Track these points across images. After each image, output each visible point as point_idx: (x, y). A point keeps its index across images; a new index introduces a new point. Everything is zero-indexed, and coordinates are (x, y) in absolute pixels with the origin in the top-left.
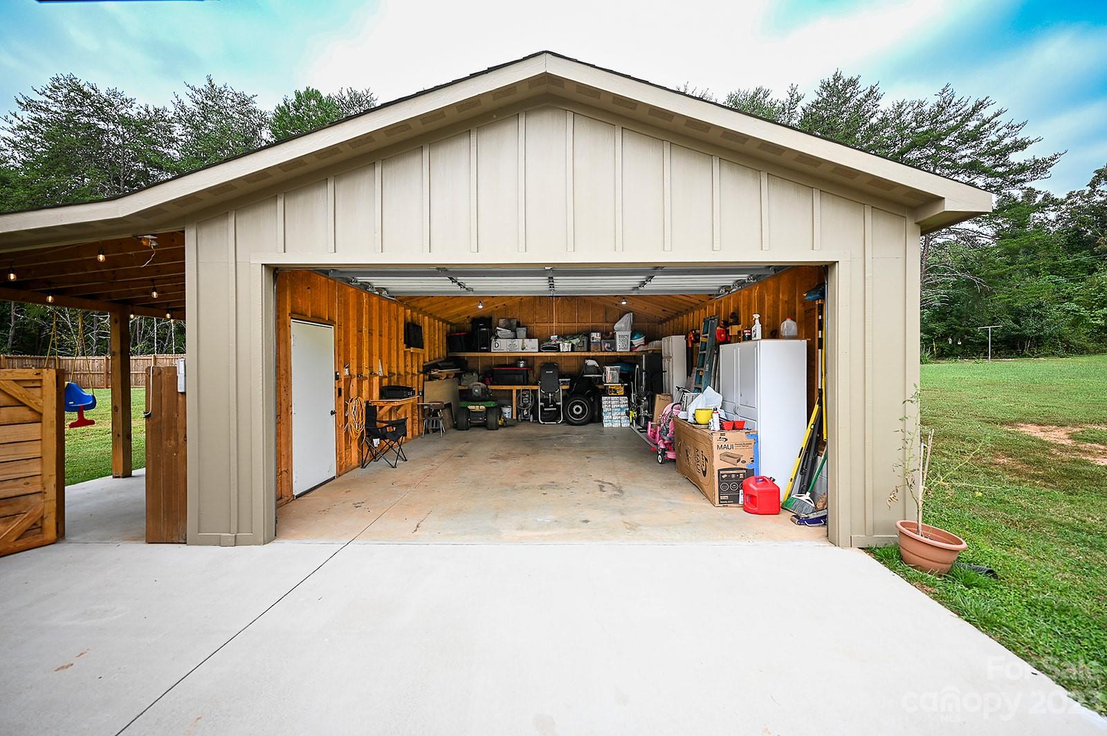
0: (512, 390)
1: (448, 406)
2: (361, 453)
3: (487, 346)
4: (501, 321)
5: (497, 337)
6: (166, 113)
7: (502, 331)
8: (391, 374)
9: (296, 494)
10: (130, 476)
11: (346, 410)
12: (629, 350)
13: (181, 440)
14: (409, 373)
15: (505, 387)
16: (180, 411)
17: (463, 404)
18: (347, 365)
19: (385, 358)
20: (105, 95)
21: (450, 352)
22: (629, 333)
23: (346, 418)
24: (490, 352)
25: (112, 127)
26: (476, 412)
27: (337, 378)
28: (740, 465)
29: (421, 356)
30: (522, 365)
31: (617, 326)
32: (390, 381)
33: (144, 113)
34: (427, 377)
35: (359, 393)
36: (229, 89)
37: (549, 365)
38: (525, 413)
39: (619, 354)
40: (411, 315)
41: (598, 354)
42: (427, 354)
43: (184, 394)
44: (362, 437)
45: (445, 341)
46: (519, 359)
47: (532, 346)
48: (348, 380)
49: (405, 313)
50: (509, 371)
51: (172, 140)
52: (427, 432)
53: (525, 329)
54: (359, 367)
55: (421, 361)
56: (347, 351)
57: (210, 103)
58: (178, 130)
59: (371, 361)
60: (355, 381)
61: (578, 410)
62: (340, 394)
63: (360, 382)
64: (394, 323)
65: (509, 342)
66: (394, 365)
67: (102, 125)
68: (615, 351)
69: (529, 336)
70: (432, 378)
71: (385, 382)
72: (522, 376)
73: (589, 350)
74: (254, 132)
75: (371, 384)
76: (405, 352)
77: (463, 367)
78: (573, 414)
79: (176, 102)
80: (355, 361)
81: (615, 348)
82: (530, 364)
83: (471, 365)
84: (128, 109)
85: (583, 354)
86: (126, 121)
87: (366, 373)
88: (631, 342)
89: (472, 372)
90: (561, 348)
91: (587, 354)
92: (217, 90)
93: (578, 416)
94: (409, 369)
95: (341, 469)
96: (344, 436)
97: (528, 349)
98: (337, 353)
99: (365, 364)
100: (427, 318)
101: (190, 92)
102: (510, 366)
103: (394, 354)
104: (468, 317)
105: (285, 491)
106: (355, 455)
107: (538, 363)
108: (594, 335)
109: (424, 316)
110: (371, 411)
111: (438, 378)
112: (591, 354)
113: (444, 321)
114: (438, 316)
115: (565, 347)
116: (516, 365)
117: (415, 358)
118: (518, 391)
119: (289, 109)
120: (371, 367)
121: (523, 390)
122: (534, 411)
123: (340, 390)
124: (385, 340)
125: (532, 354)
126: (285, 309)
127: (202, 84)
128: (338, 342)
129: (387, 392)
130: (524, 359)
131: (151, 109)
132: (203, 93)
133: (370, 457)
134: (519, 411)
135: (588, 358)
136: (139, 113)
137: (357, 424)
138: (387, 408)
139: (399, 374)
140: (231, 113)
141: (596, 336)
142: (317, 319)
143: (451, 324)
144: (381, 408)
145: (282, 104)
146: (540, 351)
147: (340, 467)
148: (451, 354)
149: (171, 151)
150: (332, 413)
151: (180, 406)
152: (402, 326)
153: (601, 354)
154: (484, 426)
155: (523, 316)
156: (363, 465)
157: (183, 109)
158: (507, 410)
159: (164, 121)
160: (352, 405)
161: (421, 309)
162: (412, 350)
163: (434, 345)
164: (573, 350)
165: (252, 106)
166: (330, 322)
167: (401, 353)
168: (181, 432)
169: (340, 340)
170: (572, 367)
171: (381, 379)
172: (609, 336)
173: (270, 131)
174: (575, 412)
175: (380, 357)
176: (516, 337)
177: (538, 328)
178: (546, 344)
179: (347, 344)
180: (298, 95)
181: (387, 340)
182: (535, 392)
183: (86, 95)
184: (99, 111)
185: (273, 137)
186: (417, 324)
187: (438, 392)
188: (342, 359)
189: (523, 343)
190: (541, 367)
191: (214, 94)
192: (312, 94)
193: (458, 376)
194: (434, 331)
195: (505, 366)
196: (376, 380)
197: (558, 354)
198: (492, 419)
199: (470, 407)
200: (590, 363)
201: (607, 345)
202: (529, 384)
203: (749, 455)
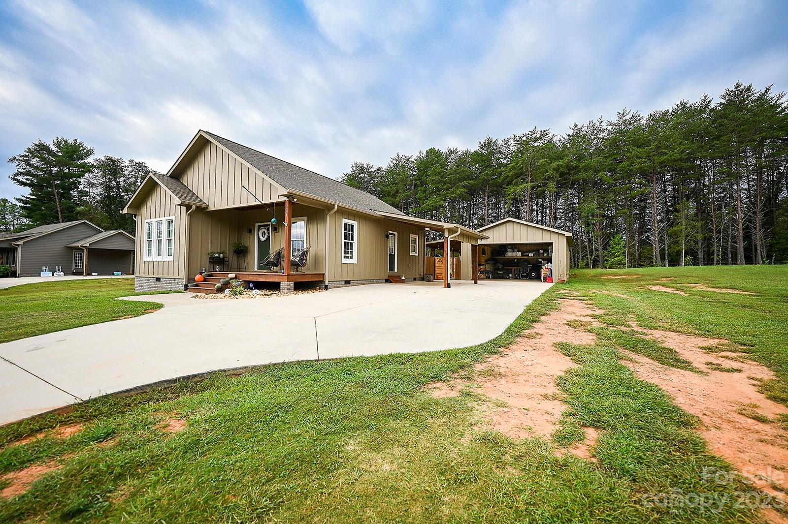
1: (493, 272)
3: (504, 255)
4: (510, 248)
5: (508, 252)
7: (509, 250)
15: (511, 268)
16: (460, 263)
17: (496, 271)
21: (492, 256)
26: (500, 274)
30: (516, 261)
37: (526, 261)
38: (516, 276)
42: (486, 257)
43: (460, 261)
45: (491, 253)
46: (515, 259)
47: (519, 254)
50: (511, 262)
53: (517, 249)
55: (485, 259)
65: (511, 253)
66: (480, 259)
69: (518, 251)
70: (487, 264)
72: (516, 264)
73: (539, 256)
77: (496, 261)
78: (532, 276)
82: (519, 260)
83: (499, 260)
89: (499, 263)
90: (529, 255)
97: (518, 255)
107: (521, 260)
108: (541, 251)
111: (490, 264)
113: (490, 247)
115: (531, 255)
116: (514, 261)
118: (514, 269)
121: (516, 269)
122: (519, 276)
125: (520, 257)
126: (474, 250)
130: (517, 259)
134: (514, 275)
135: (540, 258)
143: (493, 248)
146: (522, 256)
148: (494, 258)
153: (544, 257)
154: (503, 278)
155: (519, 246)
158: (510, 275)
163: (488, 254)
164: (533, 256)
167: (481, 256)
168: (460, 266)
170: (534, 261)
176: (514, 252)
177: (522, 250)
178: (524, 254)
182: (520, 269)
186: (484, 249)
189: (516, 254)
190: (523, 261)
193: (494, 264)
194: (488, 250)
197: (528, 257)
198: (505, 276)
199: (498, 272)
200: (540, 260)
201: (546, 254)
202: (518, 267)
203: (549, 273)
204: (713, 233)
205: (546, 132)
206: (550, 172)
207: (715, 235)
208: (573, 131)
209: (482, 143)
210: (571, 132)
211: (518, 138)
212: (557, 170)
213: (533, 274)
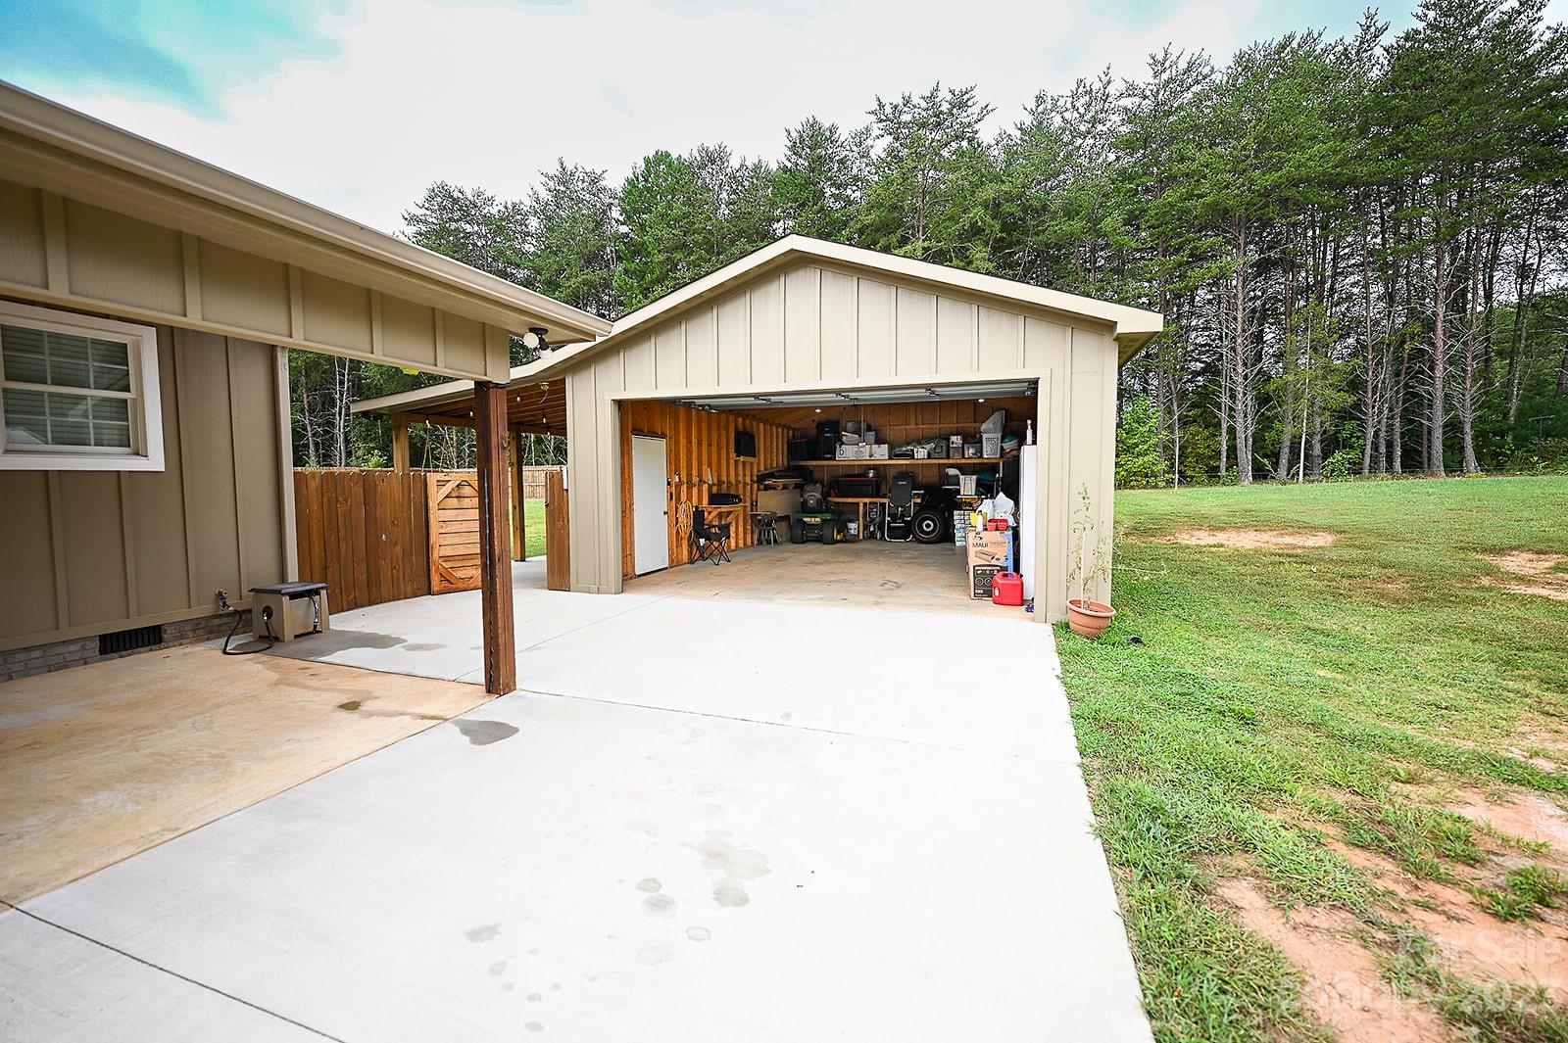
0: (858, 504)
1: (786, 518)
2: (690, 552)
3: (832, 454)
4: (850, 425)
5: (843, 443)
6: (522, 206)
7: (847, 436)
8: (720, 483)
9: (637, 573)
10: (524, 561)
11: (677, 512)
12: (998, 456)
13: (566, 521)
14: (740, 482)
15: (850, 500)
16: (565, 502)
17: (798, 516)
18: (677, 472)
19: (714, 467)
20: (470, 197)
21: (792, 460)
22: (999, 435)
23: (677, 519)
24: (835, 460)
25: (476, 228)
26: (812, 525)
27: (669, 483)
28: (994, 562)
29: (755, 466)
30: (871, 475)
31: (984, 427)
32: (719, 489)
33: (504, 210)
34: (762, 487)
35: (689, 498)
36: (580, 169)
37: (905, 474)
38: (872, 529)
39: (985, 461)
40: (744, 425)
41: (959, 461)
42: (762, 463)
43: (567, 490)
44: (690, 536)
45: (785, 449)
46: (869, 467)
47: (881, 453)
48: (678, 486)
49: (736, 422)
50: (856, 481)
51: (528, 234)
52: (760, 543)
53: (873, 433)
54: (689, 475)
55: (755, 470)
56: (677, 461)
57: (562, 188)
58: (534, 224)
59: (700, 470)
60: (684, 488)
61: (928, 526)
62: (671, 498)
63: (689, 489)
64: (723, 433)
65: (855, 448)
66: (724, 474)
67: (468, 228)
68: (981, 457)
69: (879, 441)
70: (767, 488)
71: (715, 489)
72: (870, 488)
73: (948, 457)
74: (604, 212)
75: (700, 491)
76: (736, 461)
77: (806, 477)
78: (923, 532)
79: (531, 194)
80: (685, 469)
81: (982, 454)
82: (882, 473)
83: (816, 475)
84: (490, 208)
85: (941, 461)
86: (487, 220)
87: (695, 480)
88: (1002, 447)
89: (813, 483)
90: (916, 455)
91: (946, 461)
92: (569, 173)
93: (928, 533)
94: (740, 478)
95: (673, 562)
96: (676, 537)
97: (878, 456)
98: (669, 463)
99: (695, 472)
100: (762, 425)
101: (544, 179)
102: (859, 476)
103: (724, 462)
104: (813, 421)
105: (630, 570)
106: (685, 553)
107: (892, 472)
108: (953, 438)
109: (758, 424)
110: (698, 515)
111: (775, 489)
112: (951, 461)
113: (784, 427)
114: (776, 421)
115: (921, 453)
116: (865, 475)
117: (748, 467)
118: (865, 504)
119: (637, 180)
120: (700, 475)
121: (870, 503)
122: (881, 528)
123: (671, 494)
124: (714, 449)
125: (881, 462)
126: (628, 427)
127: (554, 169)
128: (669, 454)
129: (715, 499)
130: (875, 468)
131: (509, 205)
132: (556, 179)
133: (699, 556)
134: (866, 527)
135: (951, 466)
136: (499, 211)
137: (686, 522)
138: (714, 513)
139: (729, 482)
140: (581, 196)
141: (956, 440)
142: (653, 434)
143: (794, 430)
144: (710, 513)
145: (631, 176)
146: (890, 458)
147: (671, 561)
148: (792, 463)
149: (527, 246)
150: (665, 513)
151: (565, 498)
152: (732, 436)
153: (964, 461)
154: (819, 540)
155: (878, 420)
156: (692, 562)
157: (537, 201)
158: (852, 526)
159: (521, 214)
160: (682, 507)
161: (754, 416)
162: (742, 458)
163: (771, 452)
164: (929, 457)
165: (603, 183)
166: (663, 436)
167: (732, 462)
168: (566, 516)
169: (671, 451)
170: (931, 477)
171: (710, 487)
172: (973, 438)
173: (619, 208)
174: (925, 528)
175: (710, 466)
176: (863, 443)
177: (889, 433)
178: (897, 451)
179: (677, 455)
180: (647, 160)
181: (716, 449)
182: (883, 505)
183: (455, 201)
184: (466, 216)
185: (621, 215)
186: (750, 432)
187: (773, 502)
188: (673, 467)
189: (871, 448)
190: (894, 477)
191: (565, 177)
192: (662, 158)
193: (799, 487)
194: (771, 438)
195: (854, 476)
196: (705, 487)
197: (912, 461)
198: (828, 533)
199: (805, 519)
200: (952, 472)
201: (971, 451)
202: (878, 496)
203: (1003, 553)
204: (1366, 392)
205: (965, 97)
206: (977, 213)
207: (1370, 396)
208: (1031, 117)
209: (794, 134)
210: (1028, 120)
211: (888, 110)
212: (994, 207)
213: (928, 525)
